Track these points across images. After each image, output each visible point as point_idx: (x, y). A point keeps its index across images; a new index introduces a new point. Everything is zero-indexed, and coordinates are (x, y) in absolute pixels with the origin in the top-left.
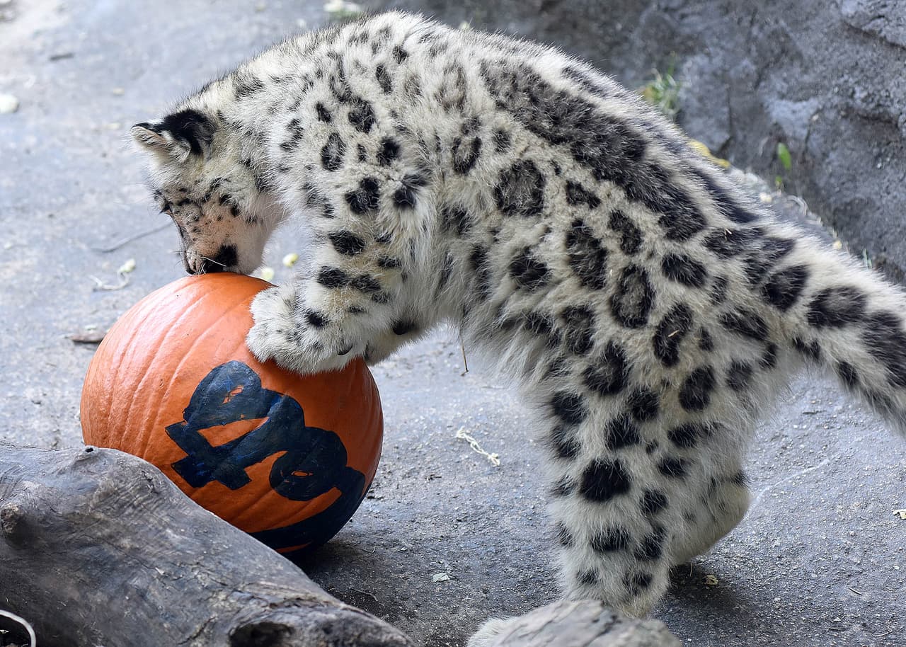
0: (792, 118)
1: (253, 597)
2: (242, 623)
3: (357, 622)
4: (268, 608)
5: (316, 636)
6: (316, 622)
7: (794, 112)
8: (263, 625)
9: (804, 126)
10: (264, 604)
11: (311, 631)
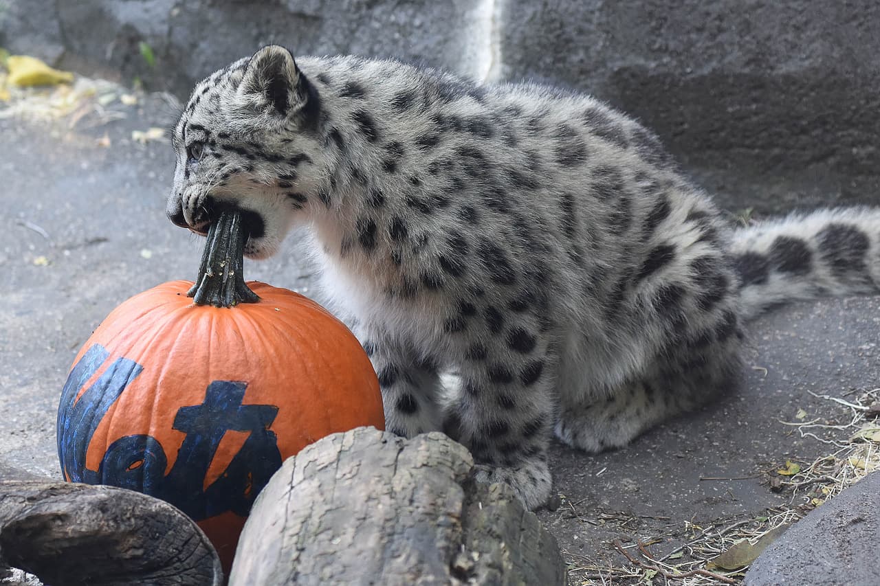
0: (146, 16)
1: (5, 496)
2: (6, 522)
3: (126, 497)
4: (27, 503)
5: (94, 516)
6: (90, 503)
7: (147, 11)
8: (30, 519)
9: (163, 22)
10: (21, 500)
11: (88, 513)
